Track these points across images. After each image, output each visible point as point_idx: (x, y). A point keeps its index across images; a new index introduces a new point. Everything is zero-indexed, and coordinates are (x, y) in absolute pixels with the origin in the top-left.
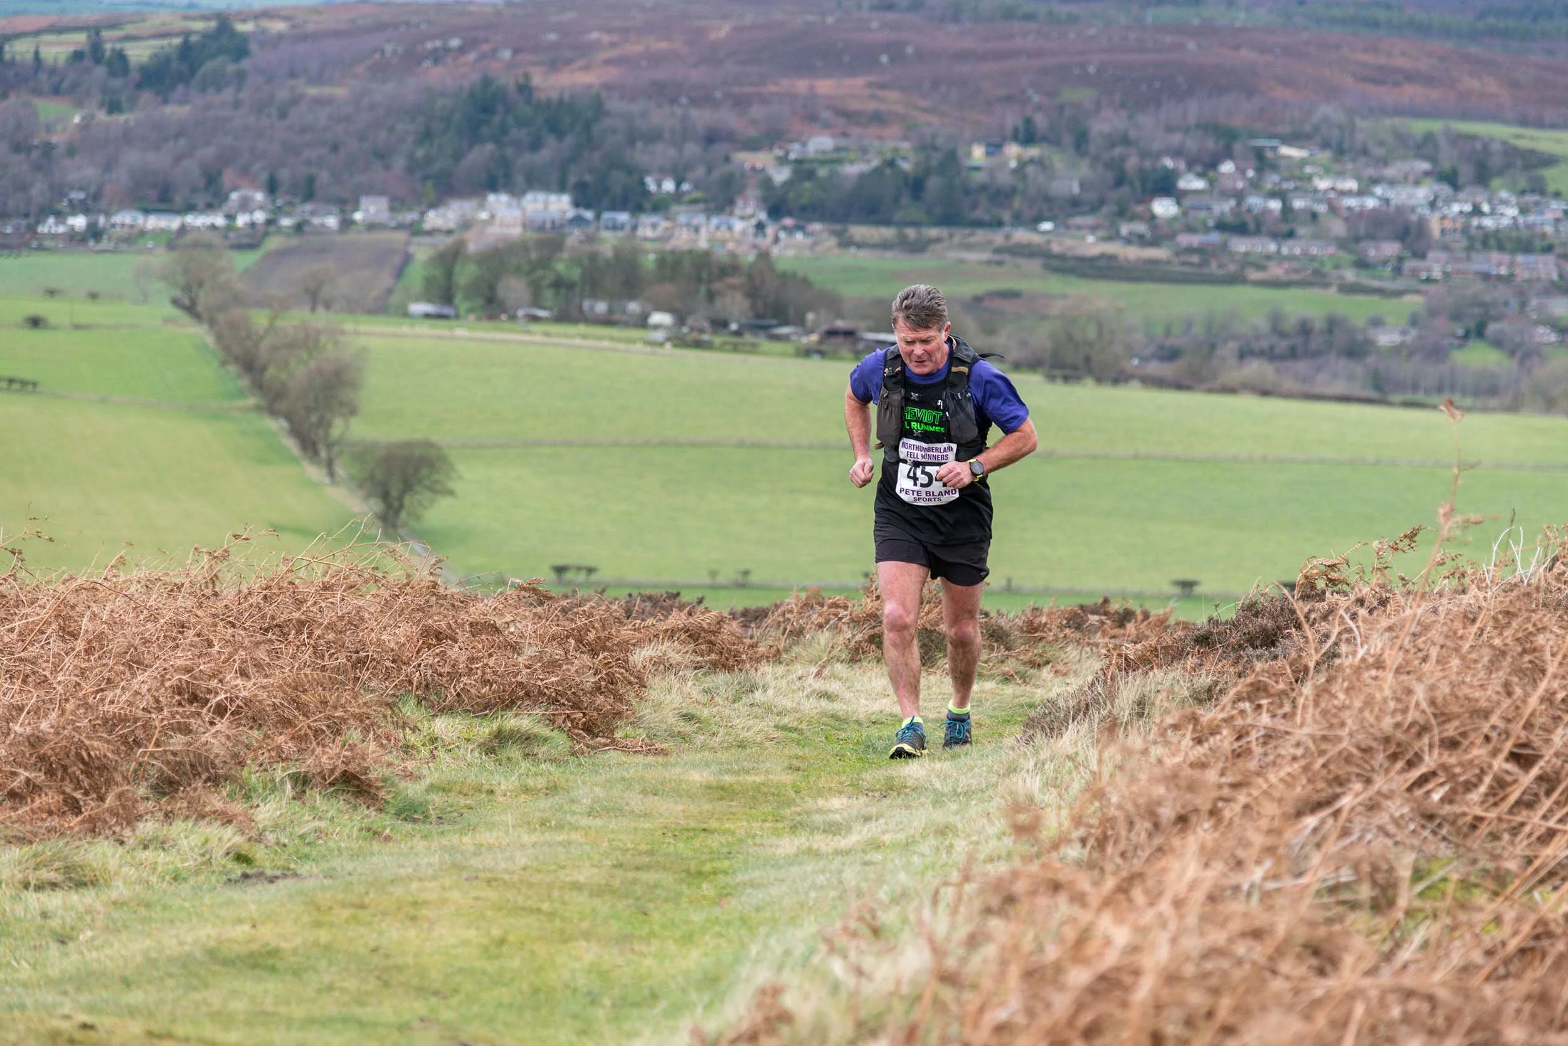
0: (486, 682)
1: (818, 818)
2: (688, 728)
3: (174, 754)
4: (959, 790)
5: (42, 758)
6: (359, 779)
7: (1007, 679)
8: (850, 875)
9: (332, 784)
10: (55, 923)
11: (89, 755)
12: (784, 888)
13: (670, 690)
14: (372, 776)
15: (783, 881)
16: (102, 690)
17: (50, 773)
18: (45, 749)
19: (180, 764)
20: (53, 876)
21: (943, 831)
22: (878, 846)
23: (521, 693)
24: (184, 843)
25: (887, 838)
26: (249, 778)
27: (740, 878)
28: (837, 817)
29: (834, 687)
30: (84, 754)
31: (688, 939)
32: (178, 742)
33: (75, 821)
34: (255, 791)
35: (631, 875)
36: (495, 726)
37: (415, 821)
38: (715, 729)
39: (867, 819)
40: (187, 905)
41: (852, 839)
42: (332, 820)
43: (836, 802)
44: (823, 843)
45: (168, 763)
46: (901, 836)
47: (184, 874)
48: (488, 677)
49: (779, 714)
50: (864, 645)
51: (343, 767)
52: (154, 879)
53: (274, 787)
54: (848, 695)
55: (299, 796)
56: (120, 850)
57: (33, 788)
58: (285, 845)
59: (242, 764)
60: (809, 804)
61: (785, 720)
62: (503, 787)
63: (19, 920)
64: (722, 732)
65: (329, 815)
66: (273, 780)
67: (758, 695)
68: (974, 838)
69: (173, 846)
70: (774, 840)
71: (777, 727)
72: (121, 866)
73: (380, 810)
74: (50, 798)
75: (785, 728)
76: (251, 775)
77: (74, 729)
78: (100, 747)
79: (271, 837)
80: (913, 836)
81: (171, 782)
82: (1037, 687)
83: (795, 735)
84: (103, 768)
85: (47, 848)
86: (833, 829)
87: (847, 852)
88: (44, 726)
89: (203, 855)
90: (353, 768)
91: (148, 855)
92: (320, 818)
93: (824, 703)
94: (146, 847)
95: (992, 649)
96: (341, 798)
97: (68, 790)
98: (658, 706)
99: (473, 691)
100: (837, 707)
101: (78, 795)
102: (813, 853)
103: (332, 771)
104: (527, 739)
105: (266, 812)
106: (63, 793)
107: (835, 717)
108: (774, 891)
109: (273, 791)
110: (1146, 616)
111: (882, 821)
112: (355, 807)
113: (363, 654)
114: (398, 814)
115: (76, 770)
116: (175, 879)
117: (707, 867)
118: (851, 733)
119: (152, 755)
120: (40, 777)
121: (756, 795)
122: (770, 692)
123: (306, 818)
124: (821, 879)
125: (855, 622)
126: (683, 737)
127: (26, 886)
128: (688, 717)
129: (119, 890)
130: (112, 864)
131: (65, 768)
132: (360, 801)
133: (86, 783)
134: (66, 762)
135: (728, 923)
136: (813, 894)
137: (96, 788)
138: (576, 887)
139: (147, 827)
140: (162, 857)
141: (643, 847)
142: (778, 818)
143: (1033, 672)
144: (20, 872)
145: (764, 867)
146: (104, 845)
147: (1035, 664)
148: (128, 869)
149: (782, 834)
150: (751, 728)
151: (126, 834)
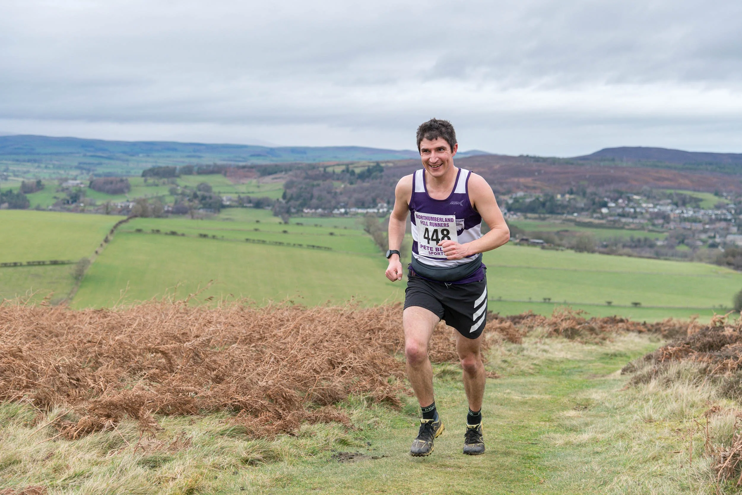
0: (439, 352)
1: (567, 422)
2: (504, 365)
3: (323, 389)
4: (615, 407)
5: (269, 396)
6: (392, 399)
7: (597, 344)
8: (594, 463)
9: (382, 401)
11: (286, 394)
12: (568, 474)
13: (497, 350)
14: (398, 398)
15: (565, 467)
16: (304, 358)
17: (272, 400)
18: (269, 392)
19: (325, 394)
20: (259, 456)
21: (622, 436)
22: (597, 442)
23: (451, 356)
24: (319, 434)
25: (600, 436)
26: (351, 399)
27: (546, 463)
28: (574, 422)
29: (546, 347)
30: (284, 394)
32: (324, 385)
33: (276, 424)
34: (353, 404)
36: (443, 368)
37: (413, 415)
38: (513, 365)
39: (587, 425)
40: (307, 482)
41: (585, 437)
42: (381, 417)
43: (571, 413)
44: (574, 438)
45: (320, 393)
46: (606, 437)
47: (317, 449)
48: (440, 350)
49: (532, 359)
50: (553, 332)
51: (386, 395)
52: (303, 454)
53: (360, 403)
54: (551, 350)
55: (369, 406)
56: (292, 440)
57: (264, 408)
58: (362, 430)
59: (349, 392)
60: (561, 413)
61: (535, 362)
62: (445, 400)
64: (515, 366)
65: (380, 414)
66: (359, 400)
67: (525, 353)
68: (638, 441)
69: (315, 436)
70: (552, 435)
71: (532, 364)
72: (290, 449)
73: (400, 411)
74: (269, 414)
75: (535, 364)
76: (352, 398)
77: (281, 384)
79: (357, 426)
80: (611, 437)
81: (321, 400)
82: (605, 346)
83: (538, 367)
84: (290, 400)
86: (575, 429)
87: (585, 446)
88: (272, 382)
89: (326, 441)
90: (391, 395)
91: (303, 441)
92: (377, 417)
93: (545, 354)
94: (303, 436)
95: (592, 334)
96: (385, 406)
97: (277, 409)
98: (494, 357)
99: (435, 355)
100: (548, 356)
101: (281, 412)
102: (570, 443)
103: (382, 396)
104: (453, 373)
105: (356, 413)
106: (275, 410)
107: (550, 360)
108: (565, 475)
109: (359, 404)
110: (627, 321)
111: (593, 426)
112: (390, 411)
113: (398, 341)
114: (407, 412)
115: (281, 400)
116: (312, 453)
117: (530, 452)
118: (555, 366)
119: (315, 390)
120: (266, 402)
121: (539, 405)
122: (529, 352)
123: (372, 416)
124: (584, 468)
125: (550, 325)
126: (503, 369)
127: (244, 462)
128: (505, 361)
129: (283, 467)
130: (286, 447)
131: (276, 399)
132: (392, 408)
133: (284, 405)
134: (278, 397)
136: (583, 480)
137: (288, 408)
139: (305, 426)
140: (309, 442)
141: (503, 438)
142: (550, 420)
143: (604, 342)
144: (244, 455)
145: (554, 456)
146: (285, 438)
147: (604, 339)
148: (293, 451)
149: (555, 432)
150: (525, 365)
151: (296, 431)
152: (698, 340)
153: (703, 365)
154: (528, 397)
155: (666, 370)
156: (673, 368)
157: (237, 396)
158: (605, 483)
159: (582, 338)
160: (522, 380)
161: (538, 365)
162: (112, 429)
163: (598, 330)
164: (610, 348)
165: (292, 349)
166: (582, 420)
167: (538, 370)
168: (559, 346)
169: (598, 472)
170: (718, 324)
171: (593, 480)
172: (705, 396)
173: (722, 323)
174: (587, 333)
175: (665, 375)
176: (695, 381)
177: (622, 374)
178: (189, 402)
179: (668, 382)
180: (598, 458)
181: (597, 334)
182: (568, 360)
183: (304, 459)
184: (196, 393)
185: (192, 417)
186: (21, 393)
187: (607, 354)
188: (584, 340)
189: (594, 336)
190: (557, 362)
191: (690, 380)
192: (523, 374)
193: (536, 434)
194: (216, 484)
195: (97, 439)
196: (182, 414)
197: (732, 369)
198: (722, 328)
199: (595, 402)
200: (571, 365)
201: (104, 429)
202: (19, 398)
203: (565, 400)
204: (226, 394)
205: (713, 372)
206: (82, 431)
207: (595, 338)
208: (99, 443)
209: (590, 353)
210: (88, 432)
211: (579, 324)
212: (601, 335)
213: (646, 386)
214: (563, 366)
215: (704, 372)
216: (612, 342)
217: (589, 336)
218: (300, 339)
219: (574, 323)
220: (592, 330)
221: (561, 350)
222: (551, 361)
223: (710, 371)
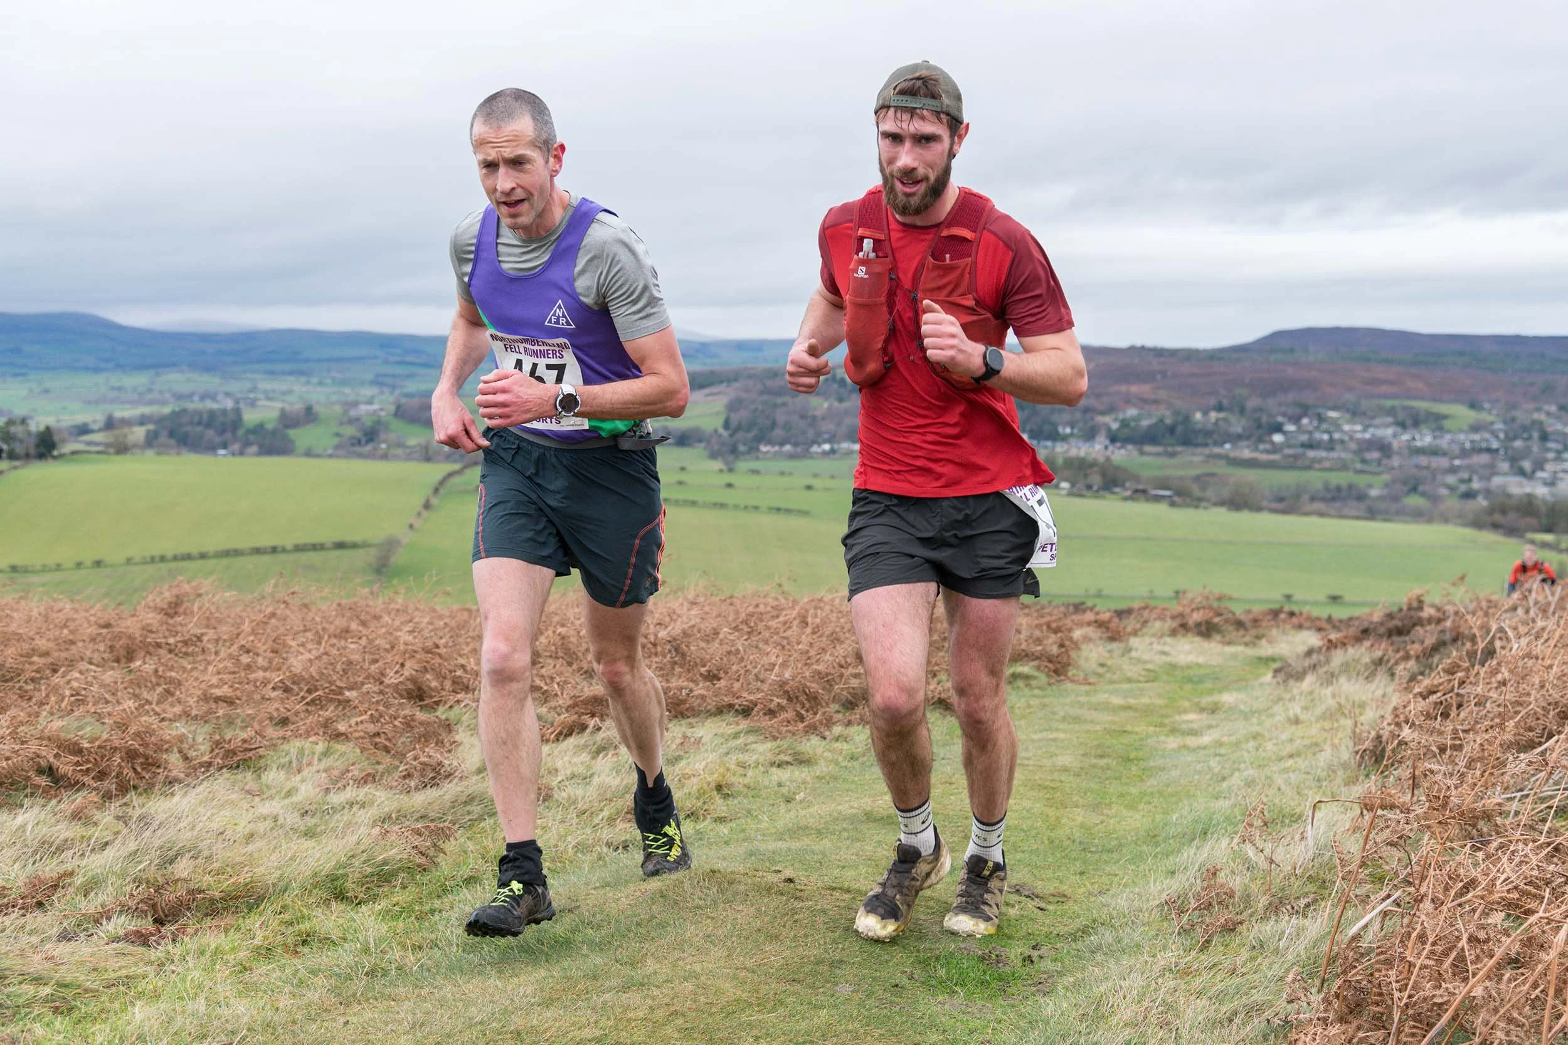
1: (1184, 726)
2: (1101, 670)
3: (853, 689)
4: (1253, 710)
5: (788, 692)
7: (1246, 644)
8: (1213, 763)
10: (784, 790)
11: (809, 691)
12: (1178, 772)
13: (1091, 651)
15: (1176, 766)
17: (790, 699)
18: (787, 688)
19: (856, 694)
20: (787, 758)
21: (1255, 737)
22: (1221, 744)
24: (857, 739)
25: (1225, 739)
27: (1152, 764)
28: (1195, 726)
29: (1167, 649)
30: (807, 690)
31: (1132, 807)
32: (855, 683)
33: (801, 726)
35: (1094, 761)
38: (1114, 670)
39: (1210, 727)
40: (856, 778)
41: (1206, 739)
43: (1192, 716)
44: (1191, 741)
45: (850, 694)
46: (1233, 739)
49: (1144, 663)
50: (1178, 628)
51: (937, 696)
52: (840, 759)
54: (1174, 653)
56: (824, 743)
57: (781, 708)
60: (1177, 718)
61: (1150, 666)
63: (766, 787)
64: (1118, 671)
67: (1134, 654)
68: (1275, 741)
69: (851, 740)
70: (1163, 738)
71: (1144, 669)
72: (823, 752)
74: (789, 714)
75: (1148, 670)
77: (801, 677)
78: (814, 687)
80: (1239, 739)
81: (851, 703)
82: (1259, 647)
83: (1152, 674)
84: (815, 698)
85: (785, 744)
86: (1193, 733)
87: (1205, 748)
88: (787, 675)
90: (943, 696)
91: (838, 745)
93: (1164, 658)
94: (837, 740)
95: (1238, 630)
96: (937, 711)
97: (798, 709)
98: (1087, 659)
100: (1168, 659)
101: (803, 712)
102: (1185, 747)
104: (1027, 677)
106: (796, 711)
107: (1170, 665)
108: (1175, 773)
110: (1301, 614)
111: (1219, 729)
112: (945, 716)
115: (803, 698)
117: (1132, 755)
118: (1178, 672)
119: (842, 689)
120: (784, 702)
121: (1147, 712)
122: (1139, 654)
124: (1199, 767)
125: (1173, 618)
126: (1100, 675)
127: (772, 764)
128: (1102, 665)
129: (821, 768)
130: (819, 751)
131: (797, 698)
133: (807, 705)
134: (798, 694)
135: (1152, 794)
136: (1197, 777)
137: (812, 708)
138: (1065, 770)
139: (837, 730)
140: (845, 746)
141: (1096, 743)
142: (1162, 725)
143: (1257, 642)
144: (770, 756)
145: (1163, 757)
146: (815, 740)
147: (1259, 637)
148: (827, 754)
149: (1167, 736)
150: (1132, 671)
151: (827, 733)
152: (1382, 624)
153: (1379, 653)
154: (1132, 701)
155: (1328, 662)
156: (1338, 657)
157: (745, 695)
158: (1224, 779)
159: (1224, 636)
160: (1126, 686)
161: (1153, 671)
162: (599, 729)
163: (1248, 624)
164: (1266, 649)
165: (799, 643)
166: (1206, 723)
167: (1152, 677)
168: (1187, 647)
169: (1216, 770)
170: (1415, 604)
171: (1208, 777)
172: (1379, 692)
173: (1421, 602)
174: (1231, 628)
175: (1325, 669)
176: (1366, 674)
177: (1274, 677)
178: (684, 702)
179: (1330, 678)
180: (1218, 758)
181: (1246, 629)
182: (1198, 665)
183: (843, 764)
184: (691, 691)
185: (690, 720)
186: (459, 696)
187: (1260, 659)
188: (1227, 639)
189: (1242, 632)
190: (1182, 668)
191: (1358, 674)
192: (1129, 680)
193: (1142, 739)
194: (747, 781)
195: (583, 741)
196: (676, 717)
197: (1418, 657)
198: (1421, 608)
199: (1227, 706)
200: (1202, 671)
201: (588, 731)
202: (458, 702)
203: (1186, 704)
204: (729, 691)
205: (1392, 662)
206: (560, 733)
207: (1244, 636)
208: (586, 746)
209: (1234, 656)
210: (569, 734)
211: (1220, 615)
212: (1253, 632)
213: (1298, 684)
214: (1191, 672)
215: (1379, 662)
216: (1270, 642)
217: (1235, 633)
218: (809, 630)
219: (1211, 614)
220: (1239, 624)
221: (1190, 652)
222: (1173, 666)
223: (1388, 661)
